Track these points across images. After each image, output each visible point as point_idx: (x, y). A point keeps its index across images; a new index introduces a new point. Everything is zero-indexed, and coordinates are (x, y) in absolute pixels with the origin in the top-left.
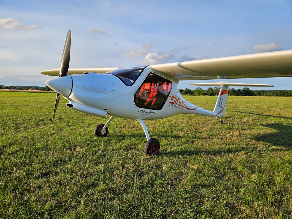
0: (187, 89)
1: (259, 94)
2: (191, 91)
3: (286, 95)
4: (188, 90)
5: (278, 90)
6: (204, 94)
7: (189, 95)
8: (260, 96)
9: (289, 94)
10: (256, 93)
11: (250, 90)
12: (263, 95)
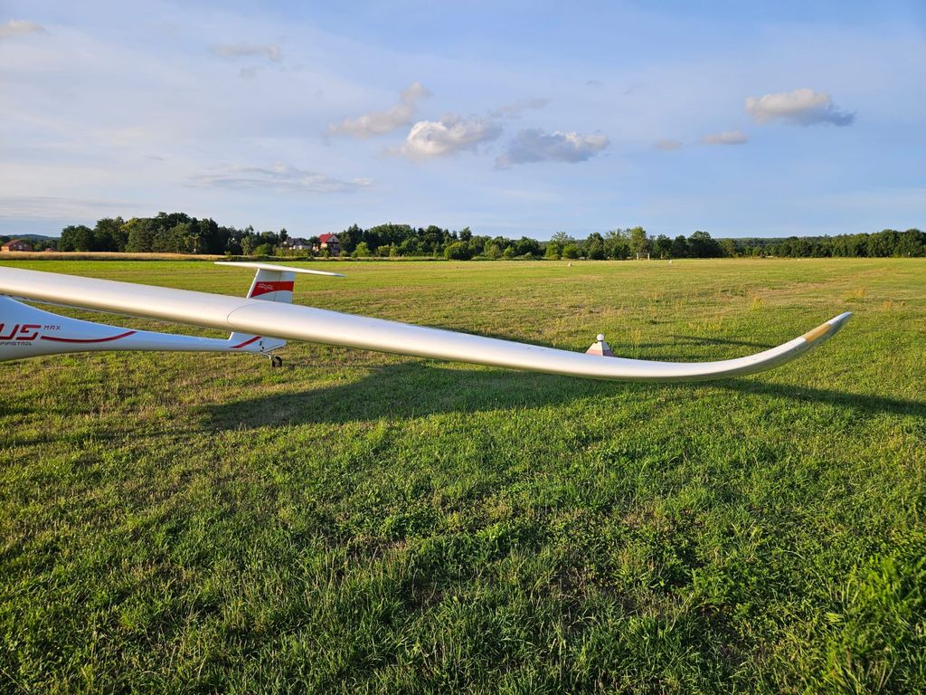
0: (525, 239)
1: (737, 251)
2: (537, 244)
3: (814, 251)
4: (530, 241)
5: (795, 238)
6: (574, 255)
7: (529, 259)
8: (740, 256)
9: (822, 250)
10: (729, 249)
11: (713, 240)
12: (751, 254)
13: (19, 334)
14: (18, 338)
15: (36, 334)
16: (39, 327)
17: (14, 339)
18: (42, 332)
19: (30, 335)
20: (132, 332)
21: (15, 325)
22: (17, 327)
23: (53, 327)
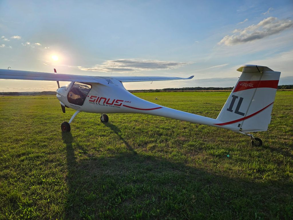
13: (115, 103)
14: (115, 105)
15: (121, 104)
16: (123, 101)
17: (113, 105)
18: (123, 103)
19: (119, 103)
20: (161, 108)
21: (114, 99)
22: (114, 100)
23: (128, 102)
